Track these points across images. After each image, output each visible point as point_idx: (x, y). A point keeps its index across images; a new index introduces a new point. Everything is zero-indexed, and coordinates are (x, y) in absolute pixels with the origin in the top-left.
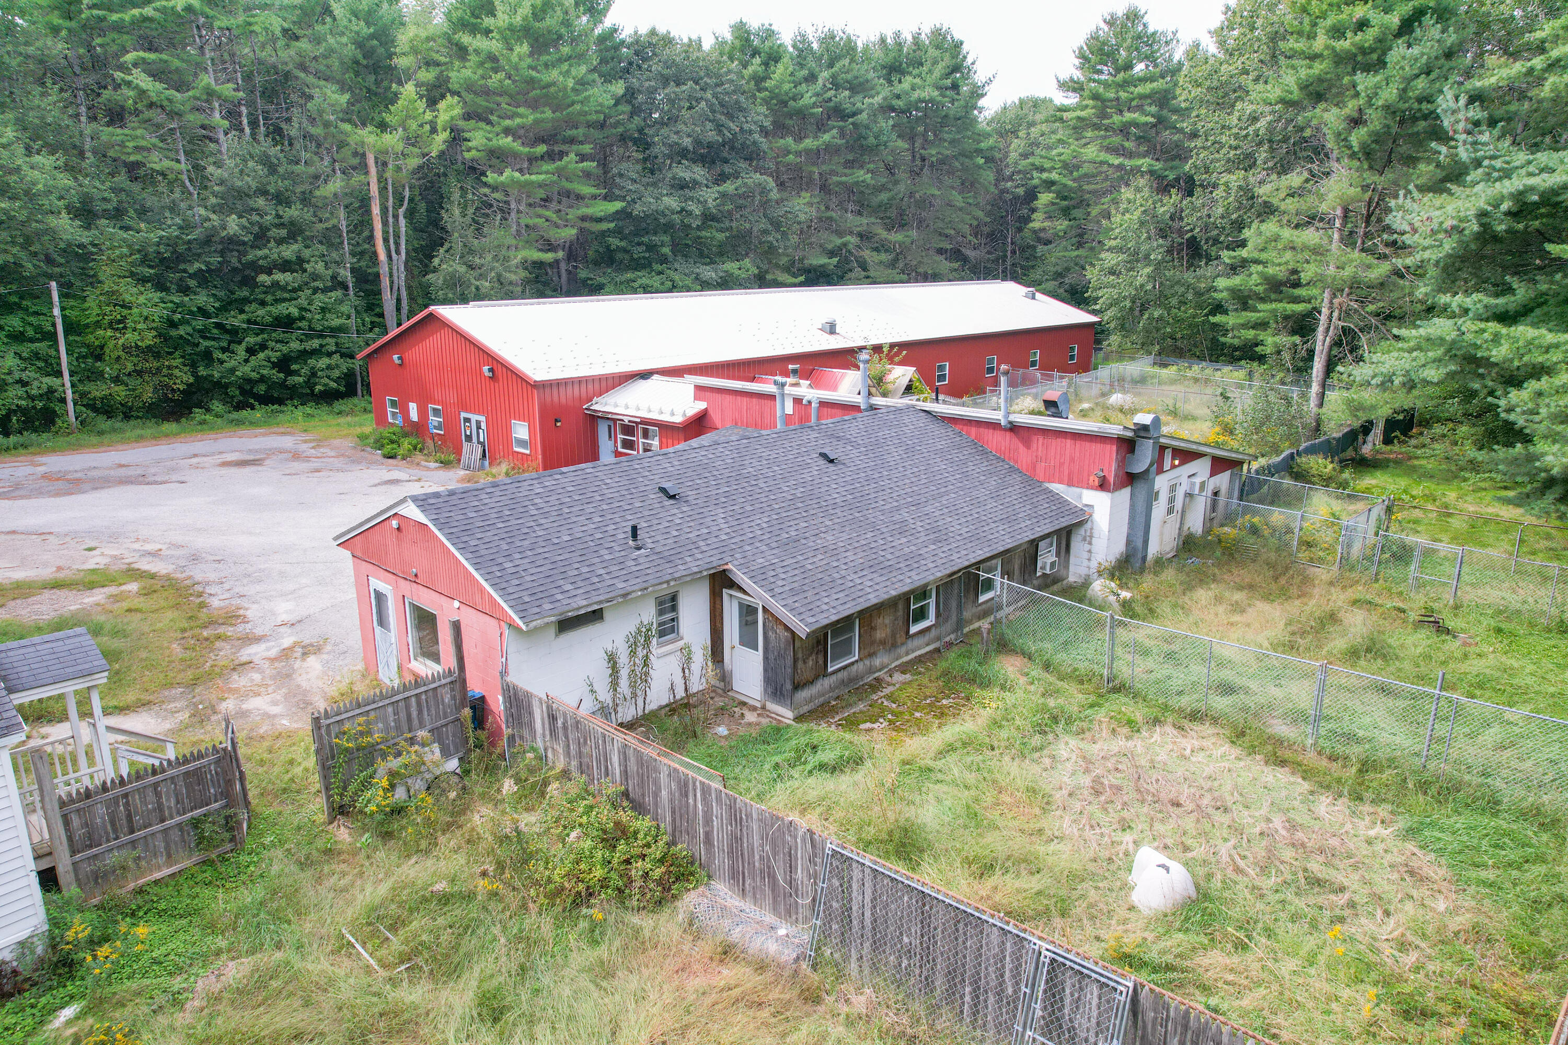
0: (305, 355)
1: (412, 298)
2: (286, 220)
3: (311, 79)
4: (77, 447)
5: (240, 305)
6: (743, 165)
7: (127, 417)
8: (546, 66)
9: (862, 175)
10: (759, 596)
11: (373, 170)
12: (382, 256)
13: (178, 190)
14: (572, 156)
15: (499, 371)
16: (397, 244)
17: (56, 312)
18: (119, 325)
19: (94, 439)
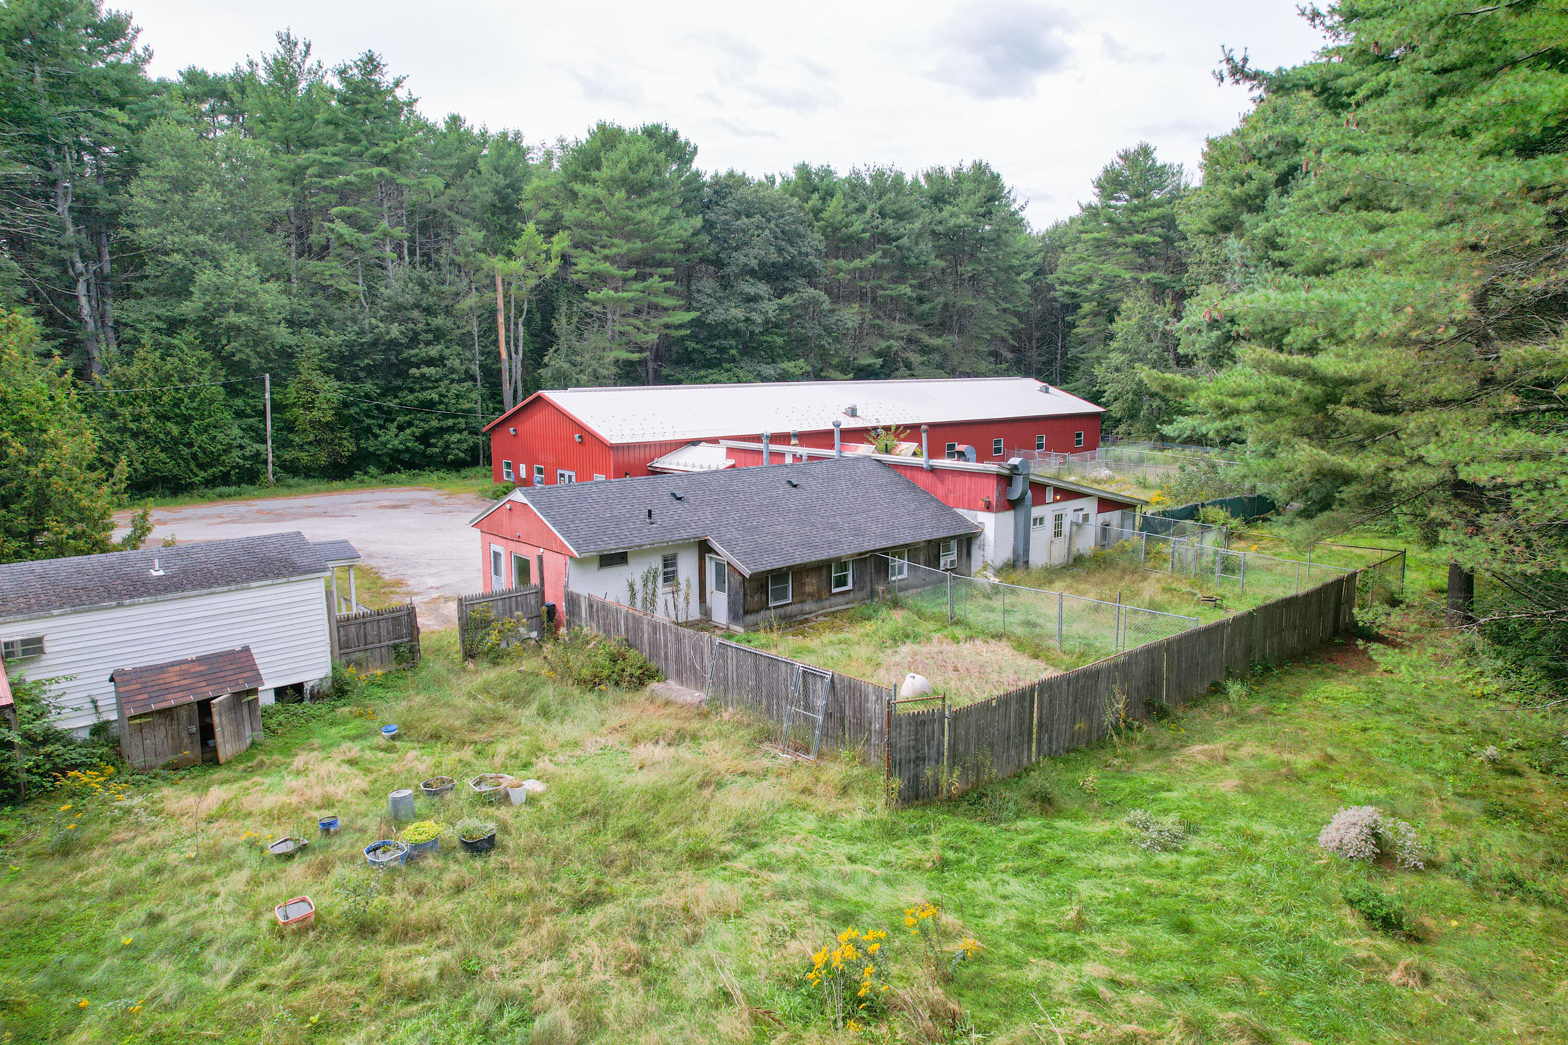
0: (441, 431)
1: (525, 386)
2: (433, 327)
3: (457, 218)
4: (275, 496)
5: (394, 391)
6: (801, 281)
7: (307, 476)
8: (640, 207)
9: (905, 289)
10: (726, 555)
11: (500, 288)
12: (504, 355)
13: (357, 305)
14: (656, 277)
15: (587, 438)
16: (516, 346)
17: (268, 396)
18: (309, 406)
19: (285, 491)
